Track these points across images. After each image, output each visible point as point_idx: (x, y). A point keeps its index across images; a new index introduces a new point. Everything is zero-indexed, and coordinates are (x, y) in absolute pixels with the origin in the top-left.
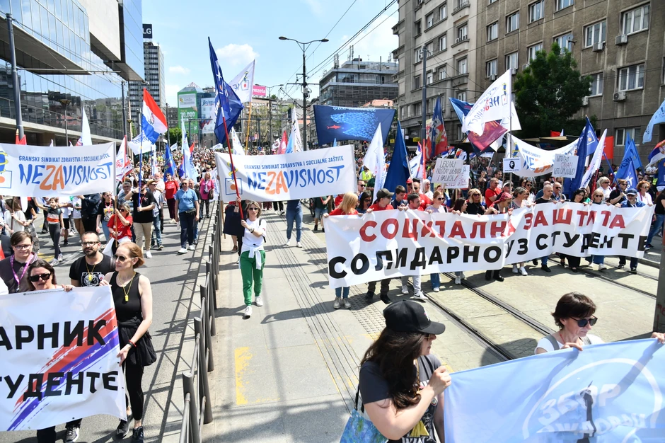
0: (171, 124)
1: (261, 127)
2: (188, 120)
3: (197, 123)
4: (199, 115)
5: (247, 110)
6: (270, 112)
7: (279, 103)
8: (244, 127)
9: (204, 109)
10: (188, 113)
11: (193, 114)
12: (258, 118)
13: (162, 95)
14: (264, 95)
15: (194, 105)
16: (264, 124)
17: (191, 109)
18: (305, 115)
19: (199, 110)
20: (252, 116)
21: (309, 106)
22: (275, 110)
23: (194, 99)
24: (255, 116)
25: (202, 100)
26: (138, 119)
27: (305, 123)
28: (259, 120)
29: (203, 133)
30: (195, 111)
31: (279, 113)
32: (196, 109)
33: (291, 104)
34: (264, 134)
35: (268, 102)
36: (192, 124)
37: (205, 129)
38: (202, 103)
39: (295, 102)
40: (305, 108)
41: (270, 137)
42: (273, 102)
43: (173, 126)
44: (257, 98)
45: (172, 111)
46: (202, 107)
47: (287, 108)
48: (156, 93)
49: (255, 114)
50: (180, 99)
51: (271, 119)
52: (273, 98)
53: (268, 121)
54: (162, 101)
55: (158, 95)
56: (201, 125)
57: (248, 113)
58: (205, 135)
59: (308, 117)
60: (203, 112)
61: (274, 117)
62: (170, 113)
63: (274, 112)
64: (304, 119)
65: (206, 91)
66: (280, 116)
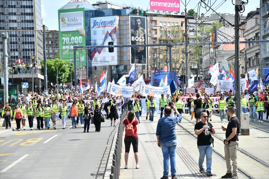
0: (49, 54)
1: (173, 56)
2: (72, 47)
3: (84, 51)
4: (88, 41)
5: (154, 32)
6: (186, 35)
7: (200, 22)
8: (149, 57)
9: (95, 33)
10: (72, 38)
11: (80, 40)
12: (169, 44)
13: (37, 14)
14: (178, 10)
15: (81, 28)
16: (177, 52)
17: (76, 33)
18: (237, 37)
19: (88, 33)
20: (160, 41)
21: (243, 23)
22: (193, 31)
23: (81, 19)
24: (164, 40)
25: (92, 20)
26: (4, 46)
27: (237, 48)
28: (170, 46)
29: (94, 64)
30: (82, 35)
31: (199, 35)
32: (84, 32)
33: (217, 22)
34: (178, 66)
35: (183, 20)
36: (77, 53)
37: (96, 61)
38: (92, 25)
39: (222, 19)
40: (237, 26)
41: (187, 69)
42: (190, 21)
43: (51, 56)
44: (168, 16)
45: (50, 36)
46: (92, 30)
47: (211, 27)
48: (28, 11)
49: (164, 38)
50: (61, 20)
51: (187, 43)
52: (191, 14)
53: (183, 47)
54: (37, 21)
55: (32, 14)
56: (90, 55)
57: (155, 36)
58: (95, 68)
59: (241, 39)
60: (93, 37)
61: (191, 42)
62: (48, 39)
63: (191, 35)
64: (237, 42)
65: (97, 7)
66: (200, 39)
